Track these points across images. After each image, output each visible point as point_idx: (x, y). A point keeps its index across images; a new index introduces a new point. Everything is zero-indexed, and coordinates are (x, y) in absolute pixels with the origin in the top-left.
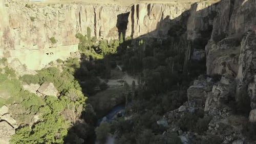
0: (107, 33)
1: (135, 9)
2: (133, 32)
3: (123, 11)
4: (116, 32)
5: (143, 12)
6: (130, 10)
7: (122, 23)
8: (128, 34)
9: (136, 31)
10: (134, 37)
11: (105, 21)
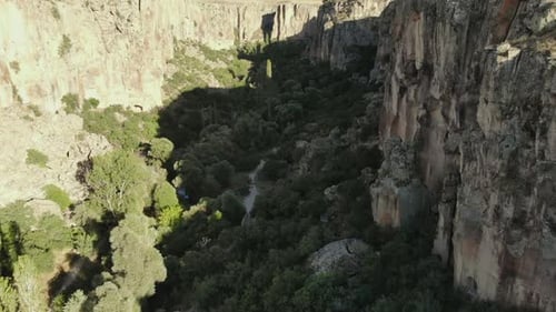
0: (251, 35)
1: (281, 10)
2: (279, 33)
3: (268, 11)
4: (261, 35)
5: (290, 12)
6: (275, 10)
7: (268, 23)
8: (274, 35)
9: (282, 32)
10: (281, 39)
11: (249, 22)
